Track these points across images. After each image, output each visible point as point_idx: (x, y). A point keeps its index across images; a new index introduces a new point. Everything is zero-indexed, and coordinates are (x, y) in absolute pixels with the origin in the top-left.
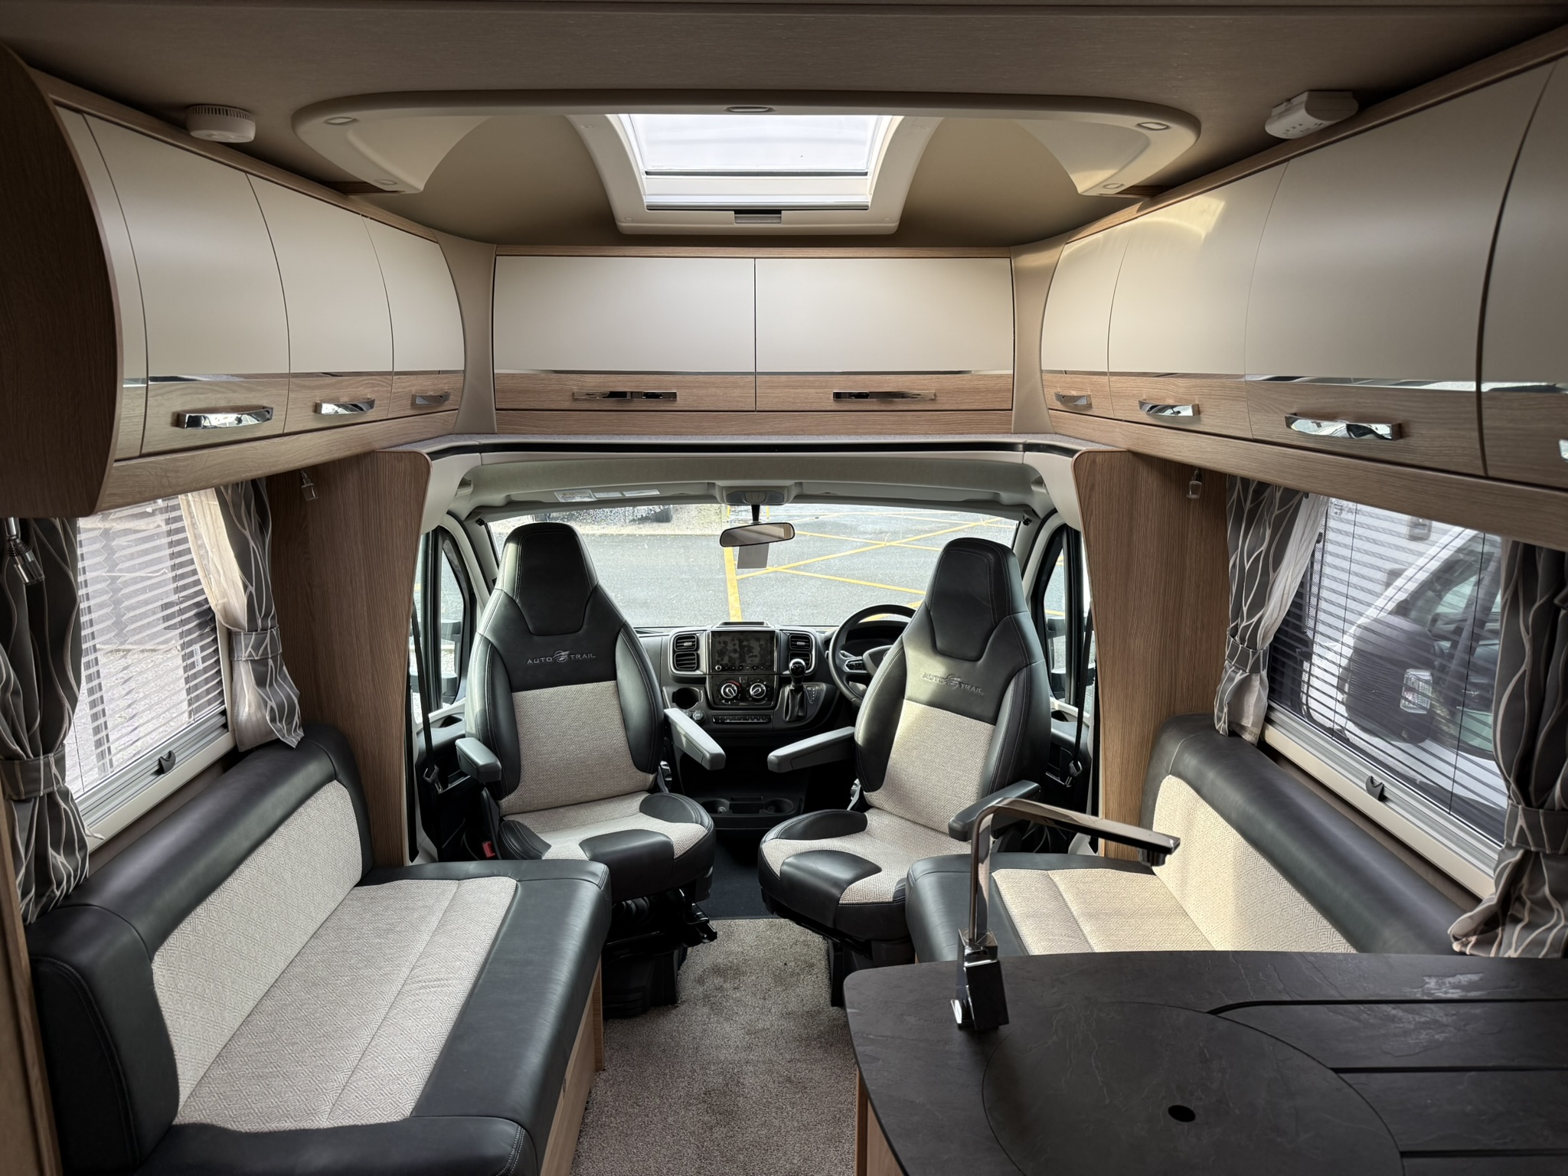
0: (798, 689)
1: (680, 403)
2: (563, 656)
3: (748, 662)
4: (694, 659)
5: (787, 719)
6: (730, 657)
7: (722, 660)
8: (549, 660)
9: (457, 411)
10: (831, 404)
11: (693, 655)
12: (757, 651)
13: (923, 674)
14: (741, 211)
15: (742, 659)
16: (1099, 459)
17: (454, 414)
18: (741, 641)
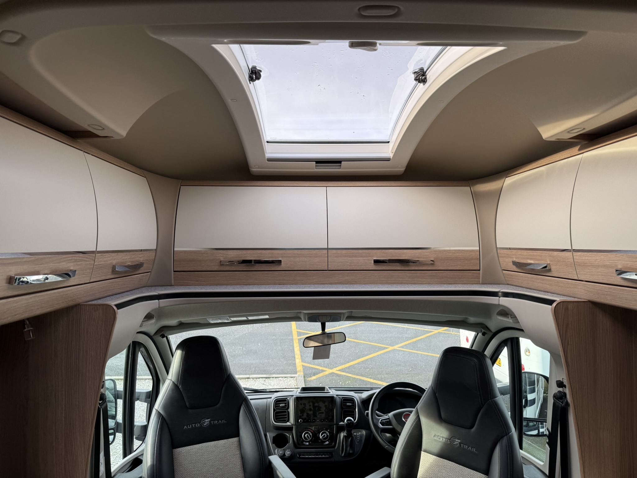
0: (349, 435)
1: (283, 266)
2: (207, 422)
3: (318, 416)
4: (286, 415)
5: (343, 455)
6: (308, 414)
7: (303, 415)
8: (198, 425)
9: (150, 273)
10: (372, 266)
11: (285, 412)
12: (323, 409)
13: (434, 435)
14: (319, 162)
15: (315, 415)
16: (570, 306)
17: (147, 275)
18: (314, 403)
